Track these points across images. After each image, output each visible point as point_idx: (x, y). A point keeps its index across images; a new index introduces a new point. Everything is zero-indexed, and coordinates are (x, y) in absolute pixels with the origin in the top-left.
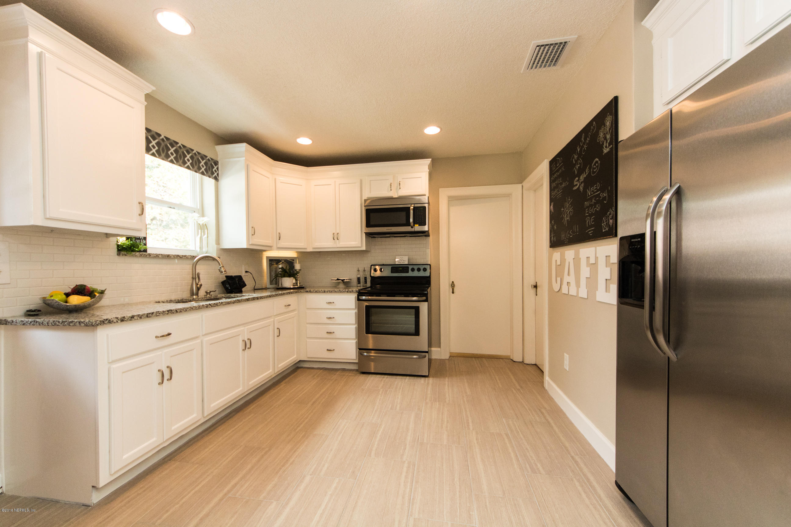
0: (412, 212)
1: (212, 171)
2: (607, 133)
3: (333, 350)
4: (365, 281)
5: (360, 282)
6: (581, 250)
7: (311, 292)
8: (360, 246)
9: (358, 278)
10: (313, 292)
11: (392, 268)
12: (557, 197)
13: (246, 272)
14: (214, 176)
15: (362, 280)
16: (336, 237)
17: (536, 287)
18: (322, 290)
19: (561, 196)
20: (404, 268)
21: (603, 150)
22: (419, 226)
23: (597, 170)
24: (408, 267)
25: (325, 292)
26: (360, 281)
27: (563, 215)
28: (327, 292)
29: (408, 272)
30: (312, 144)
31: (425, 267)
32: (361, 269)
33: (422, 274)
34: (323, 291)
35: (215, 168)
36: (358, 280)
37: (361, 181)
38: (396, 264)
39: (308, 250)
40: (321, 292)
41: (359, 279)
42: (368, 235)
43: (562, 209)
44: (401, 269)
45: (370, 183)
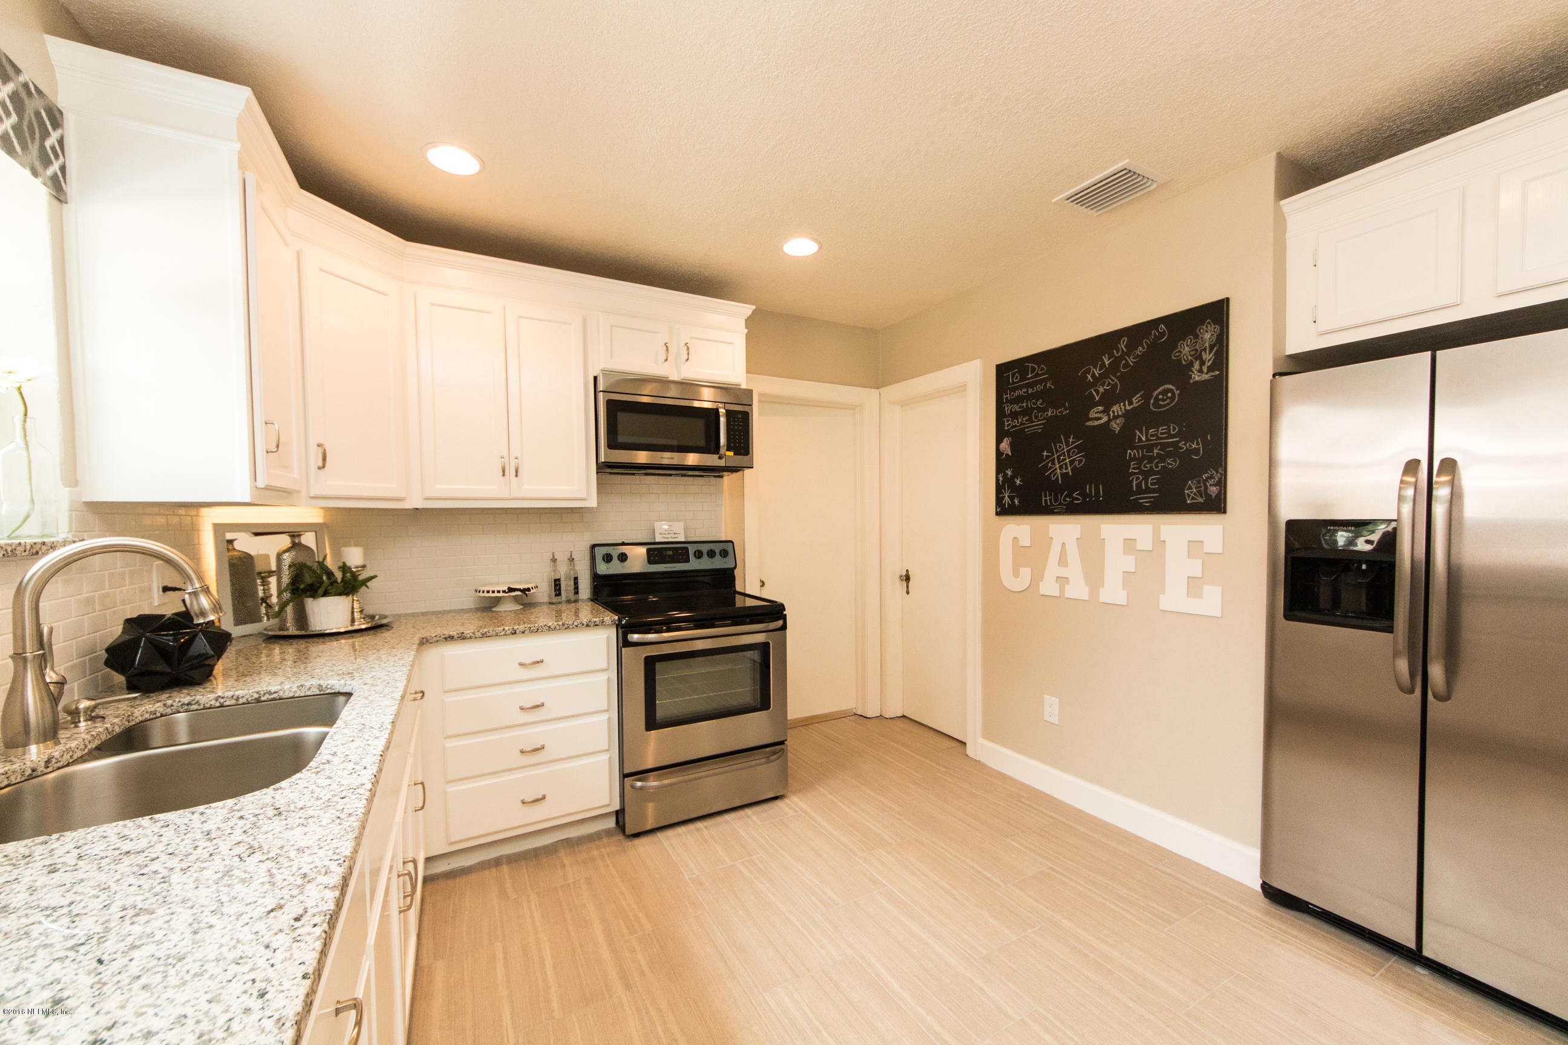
0: (723, 420)
1: (42, 148)
2: (1205, 350)
3: (541, 797)
4: (575, 588)
5: (560, 590)
6: (1103, 526)
7: (465, 638)
8: (584, 496)
9: (556, 580)
10: (471, 638)
11: (648, 550)
12: (1026, 430)
13: (166, 589)
14: (50, 172)
15: (566, 586)
16: (510, 470)
17: (907, 578)
18: (507, 628)
19: (1040, 431)
20: (677, 551)
21: (1191, 375)
22: (734, 454)
23: (1168, 404)
24: (687, 549)
25: (515, 633)
26: (560, 587)
27: (1049, 462)
28: (523, 632)
29: (687, 560)
30: (478, 173)
31: (725, 548)
32: (562, 557)
33: (718, 563)
34: (509, 632)
35: (54, 136)
36: (556, 585)
37: (585, 320)
38: (657, 540)
39: (408, 505)
40: (503, 633)
41: (557, 583)
42: (605, 468)
43: (1045, 454)
44: (670, 553)
45: (611, 330)
